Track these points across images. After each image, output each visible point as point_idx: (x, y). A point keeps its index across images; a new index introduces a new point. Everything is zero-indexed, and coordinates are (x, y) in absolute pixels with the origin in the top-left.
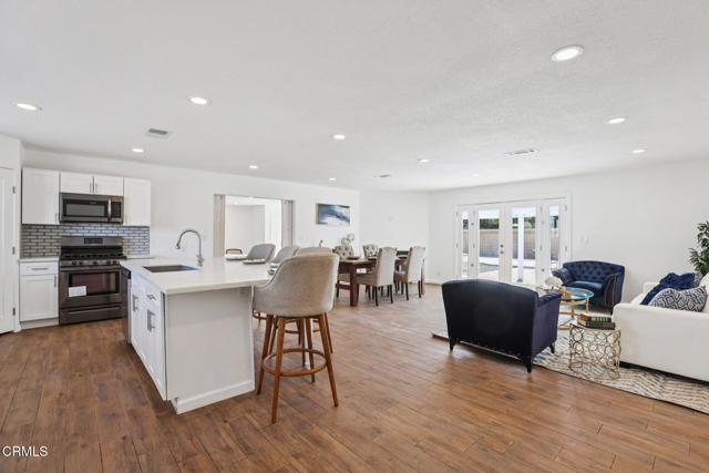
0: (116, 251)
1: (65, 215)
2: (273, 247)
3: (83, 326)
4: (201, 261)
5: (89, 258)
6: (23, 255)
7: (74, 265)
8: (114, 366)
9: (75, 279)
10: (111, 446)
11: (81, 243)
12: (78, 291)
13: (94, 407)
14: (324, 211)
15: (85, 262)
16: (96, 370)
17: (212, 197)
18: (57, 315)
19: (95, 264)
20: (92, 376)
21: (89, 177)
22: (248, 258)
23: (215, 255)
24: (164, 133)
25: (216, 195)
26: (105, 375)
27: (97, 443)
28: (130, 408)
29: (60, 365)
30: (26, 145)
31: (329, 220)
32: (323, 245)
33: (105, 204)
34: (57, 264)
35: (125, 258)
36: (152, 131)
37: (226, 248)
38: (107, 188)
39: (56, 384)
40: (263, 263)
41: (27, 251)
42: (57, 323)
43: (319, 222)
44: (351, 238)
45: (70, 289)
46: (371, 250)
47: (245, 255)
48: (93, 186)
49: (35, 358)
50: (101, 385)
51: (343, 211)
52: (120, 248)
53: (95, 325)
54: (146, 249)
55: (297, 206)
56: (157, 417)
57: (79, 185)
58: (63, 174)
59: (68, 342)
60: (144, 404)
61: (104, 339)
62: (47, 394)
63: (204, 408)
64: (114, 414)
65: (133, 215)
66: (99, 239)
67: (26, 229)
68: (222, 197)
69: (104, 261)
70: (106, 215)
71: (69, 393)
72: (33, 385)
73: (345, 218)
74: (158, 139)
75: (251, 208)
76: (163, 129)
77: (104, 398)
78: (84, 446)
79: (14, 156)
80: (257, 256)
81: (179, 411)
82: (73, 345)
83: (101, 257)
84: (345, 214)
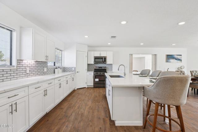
0: (105, 70)
1: (95, 62)
2: (150, 71)
3: (98, 88)
4: (125, 75)
5: (99, 72)
6: (88, 71)
7: (96, 74)
8: (102, 102)
9: (97, 77)
10: (97, 129)
11: (98, 68)
12: (97, 80)
13: (96, 114)
14: (169, 57)
15: (98, 73)
16: (98, 102)
17: (129, 55)
18: (93, 85)
19: (100, 74)
20: (97, 103)
21: (99, 52)
22: (140, 74)
23: (130, 72)
24: (115, 37)
25: (130, 54)
26: (100, 104)
27: (94, 127)
28: (103, 117)
29: (92, 98)
30: (89, 46)
31: (172, 60)
32: (169, 70)
33: (103, 58)
34: (93, 73)
35: (107, 72)
36: (112, 37)
37: (133, 70)
38: (103, 55)
39: (90, 103)
40: (146, 76)
41: (89, 70)
42: (93, 87)
43: (167, 61)
44: (182, 67)
45: (96, 79)
46: (195, 72)
47: (139, 73)
48: (100, 54)
49: (88, 95)
50: (98, 107)
51: (179, 57)
52: (106, 70)
53: (100, 88)
54: (112, 70)
55: (158, 57)
56: (110, 124)
57: (97, 54)
58: (95, 52)
59: (94, 92)
60: (107, 117)
61: (101, 93)
62: (88, 106)
63: (124, 126)
64: (99, 118)
65: (109, 61)
66: (101, 67)
67: (88, 65)
68: (132, 55)
69: (102, 73)
70: (103, 61)
71: (91, 107)
72: (86, 102)
73: (180, 60)
74: (113, 39)
75: (140, 58)
76: (115, 36)
77: (98, 111)
78: (91, 126)
79: (86, 49)
80: (144, 74)
81: (116, 125)
82: (95, 93)
83: (102, 72)
84: (179, 58)
